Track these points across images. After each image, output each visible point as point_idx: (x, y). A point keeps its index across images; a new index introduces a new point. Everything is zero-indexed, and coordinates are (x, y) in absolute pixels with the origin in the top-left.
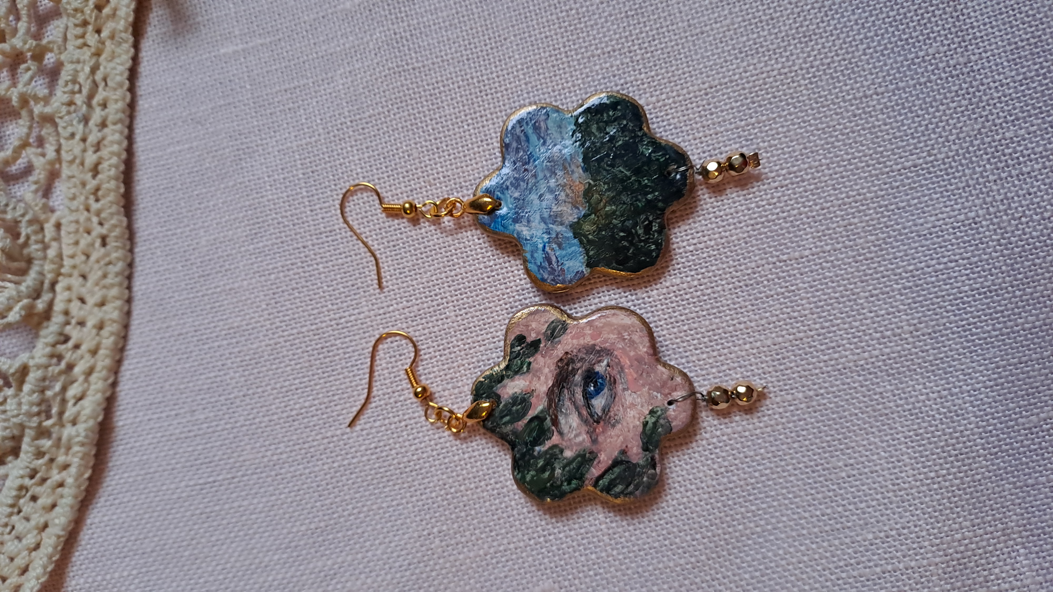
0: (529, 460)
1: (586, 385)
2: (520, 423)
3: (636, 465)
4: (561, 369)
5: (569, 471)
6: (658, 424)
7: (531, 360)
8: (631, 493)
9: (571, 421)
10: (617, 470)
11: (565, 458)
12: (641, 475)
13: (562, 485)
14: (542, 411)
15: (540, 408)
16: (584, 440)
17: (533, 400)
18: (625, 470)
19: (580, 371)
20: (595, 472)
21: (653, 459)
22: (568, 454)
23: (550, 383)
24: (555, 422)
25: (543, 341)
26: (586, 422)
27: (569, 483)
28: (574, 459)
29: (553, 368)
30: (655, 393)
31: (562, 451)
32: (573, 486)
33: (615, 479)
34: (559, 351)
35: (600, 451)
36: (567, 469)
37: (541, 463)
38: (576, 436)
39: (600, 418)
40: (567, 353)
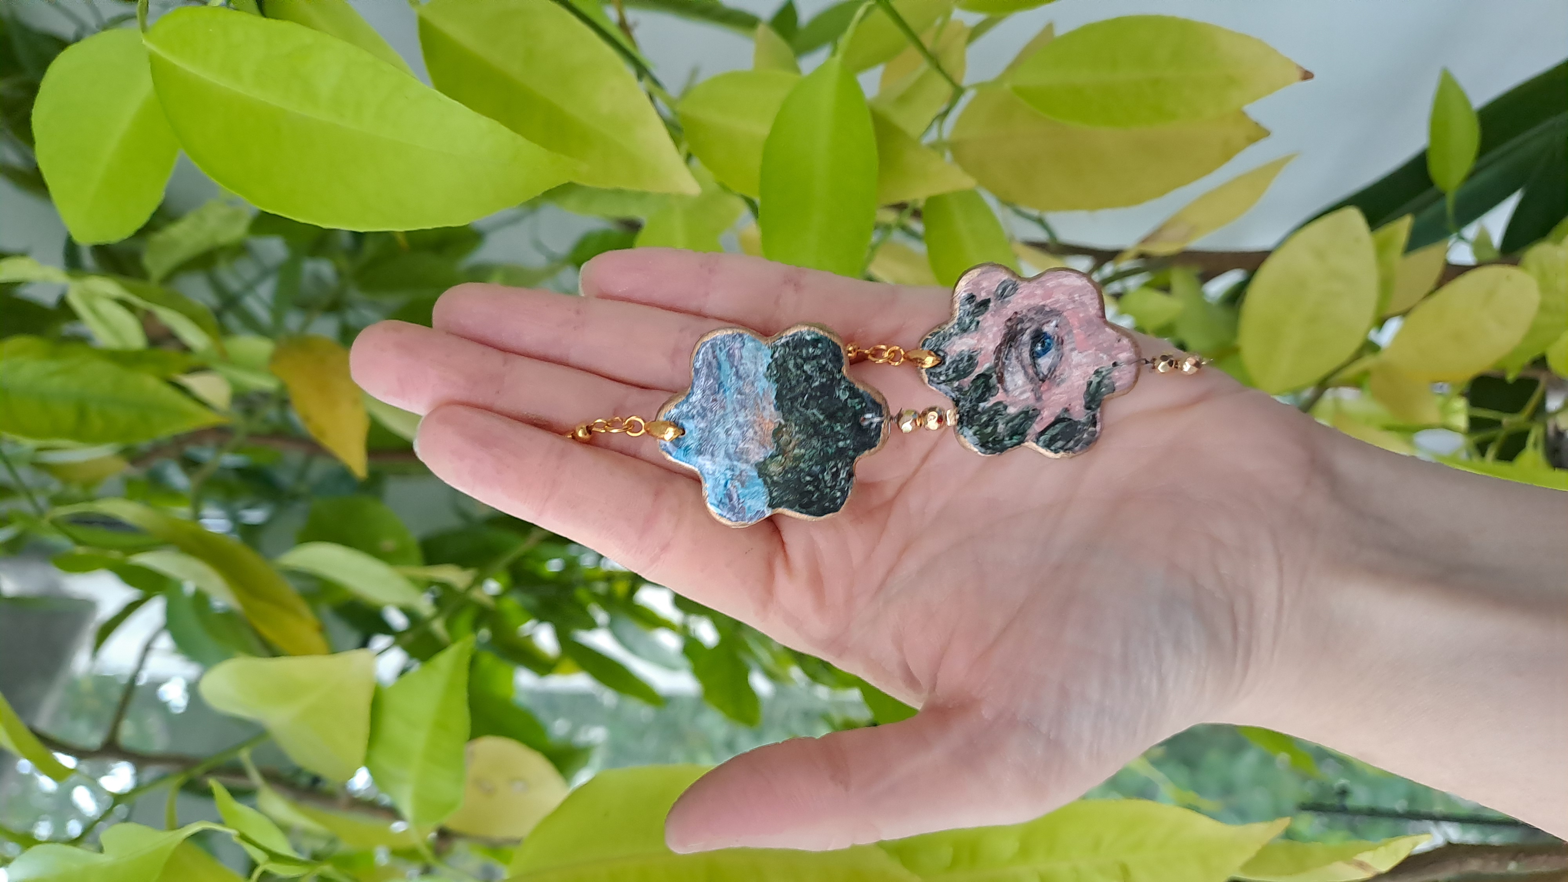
0: (973, 416)
1: (1034, 344)
2: (966, 380)
3: (1077, 423)
4: (1010, 328)
5: (1011, 427)
6: (1102, 384)
7: (980, 318)
8: (1070, 449)
9: (1016, 380)
10: (1058, 427)
11: (1008, 415)
12: (1082, 432)
13: (1003, 440)
14: (989, 369)
15: (987, 366)
16: (1028, 398)
17: (979, 358)
18: (1066, 427)
19: (1028, 331)
20: (1037, 427)
21: (1094, 416)
22: (1012, 410)
23: (999, 342)
24: (1001, 380)
25: (992, 300)
26: (1032, 380)
27: (1011, 439)
28: (1017, 416)
29: (1002, 326)
30: (1101, 355)
31: (1006, 407)
32: (1015, 441)
33: (1057, 434)
34: (1009, 311)
35: (1043, 408)
36: (1010, 424)
37: (985, 418)
38: (1022, 393)
39: (1046, 376)
40: (1016, 313)
